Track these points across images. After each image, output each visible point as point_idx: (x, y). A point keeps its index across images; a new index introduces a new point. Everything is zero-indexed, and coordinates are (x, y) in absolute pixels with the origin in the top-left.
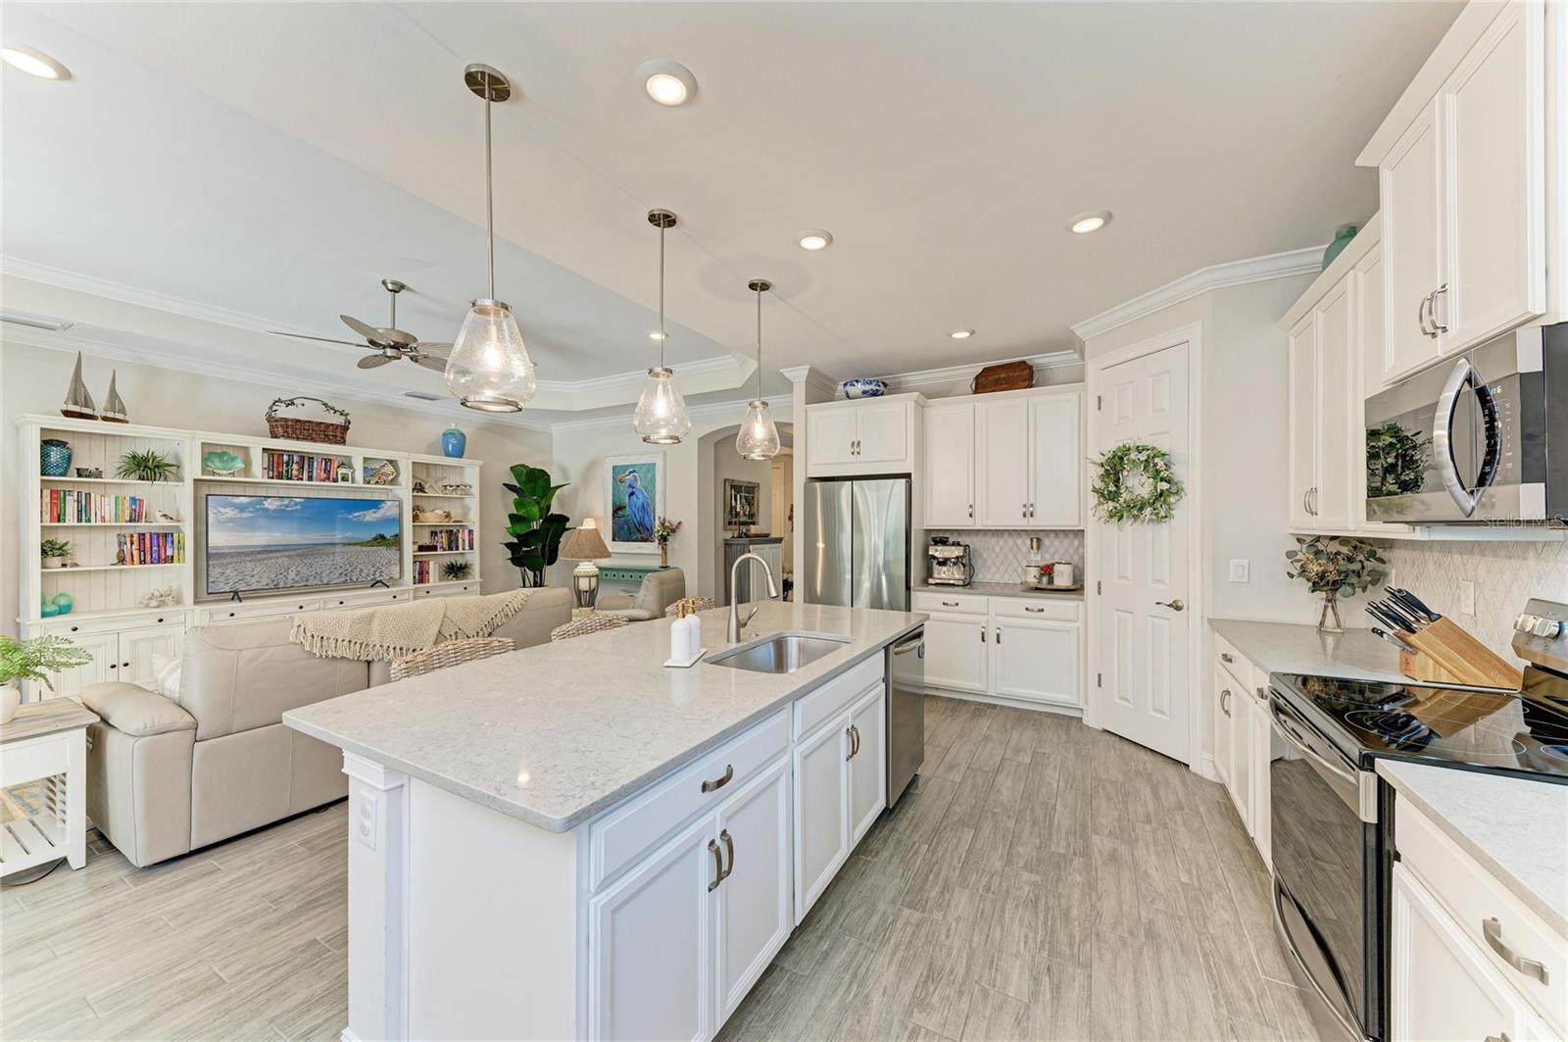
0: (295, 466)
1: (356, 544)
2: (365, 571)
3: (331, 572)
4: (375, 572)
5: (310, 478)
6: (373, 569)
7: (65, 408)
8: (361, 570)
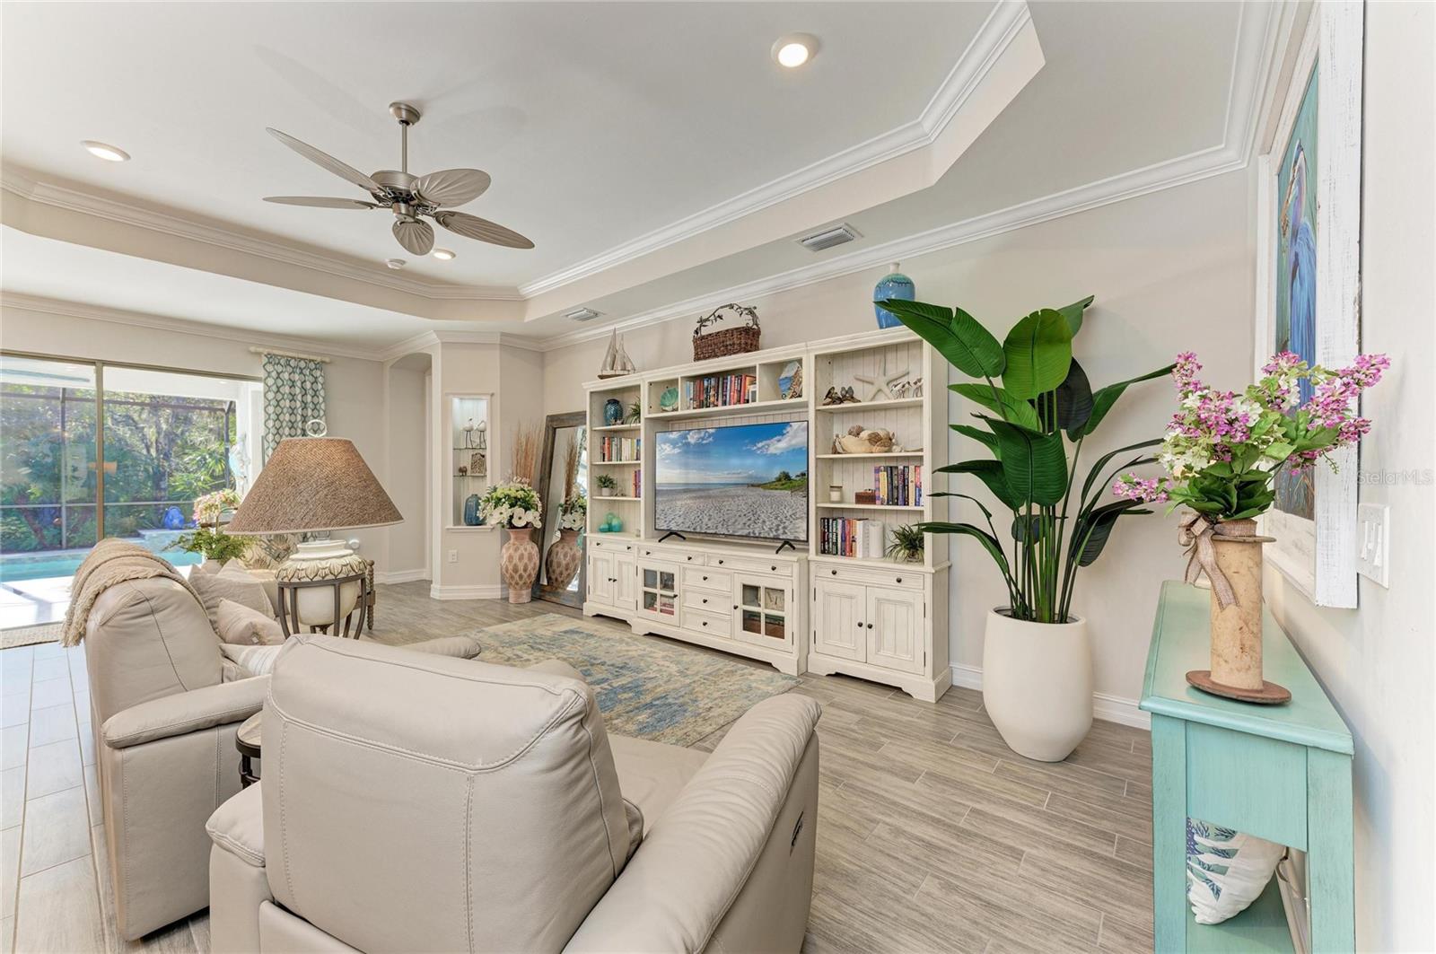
0: (712, 393)
1: (759, 486)
2: (767, 523)
3: (736, 521)
4: (778, 526)
5: (724, 403)
6: (776, 522)
7: (600, 374)
8: (764, 522)
